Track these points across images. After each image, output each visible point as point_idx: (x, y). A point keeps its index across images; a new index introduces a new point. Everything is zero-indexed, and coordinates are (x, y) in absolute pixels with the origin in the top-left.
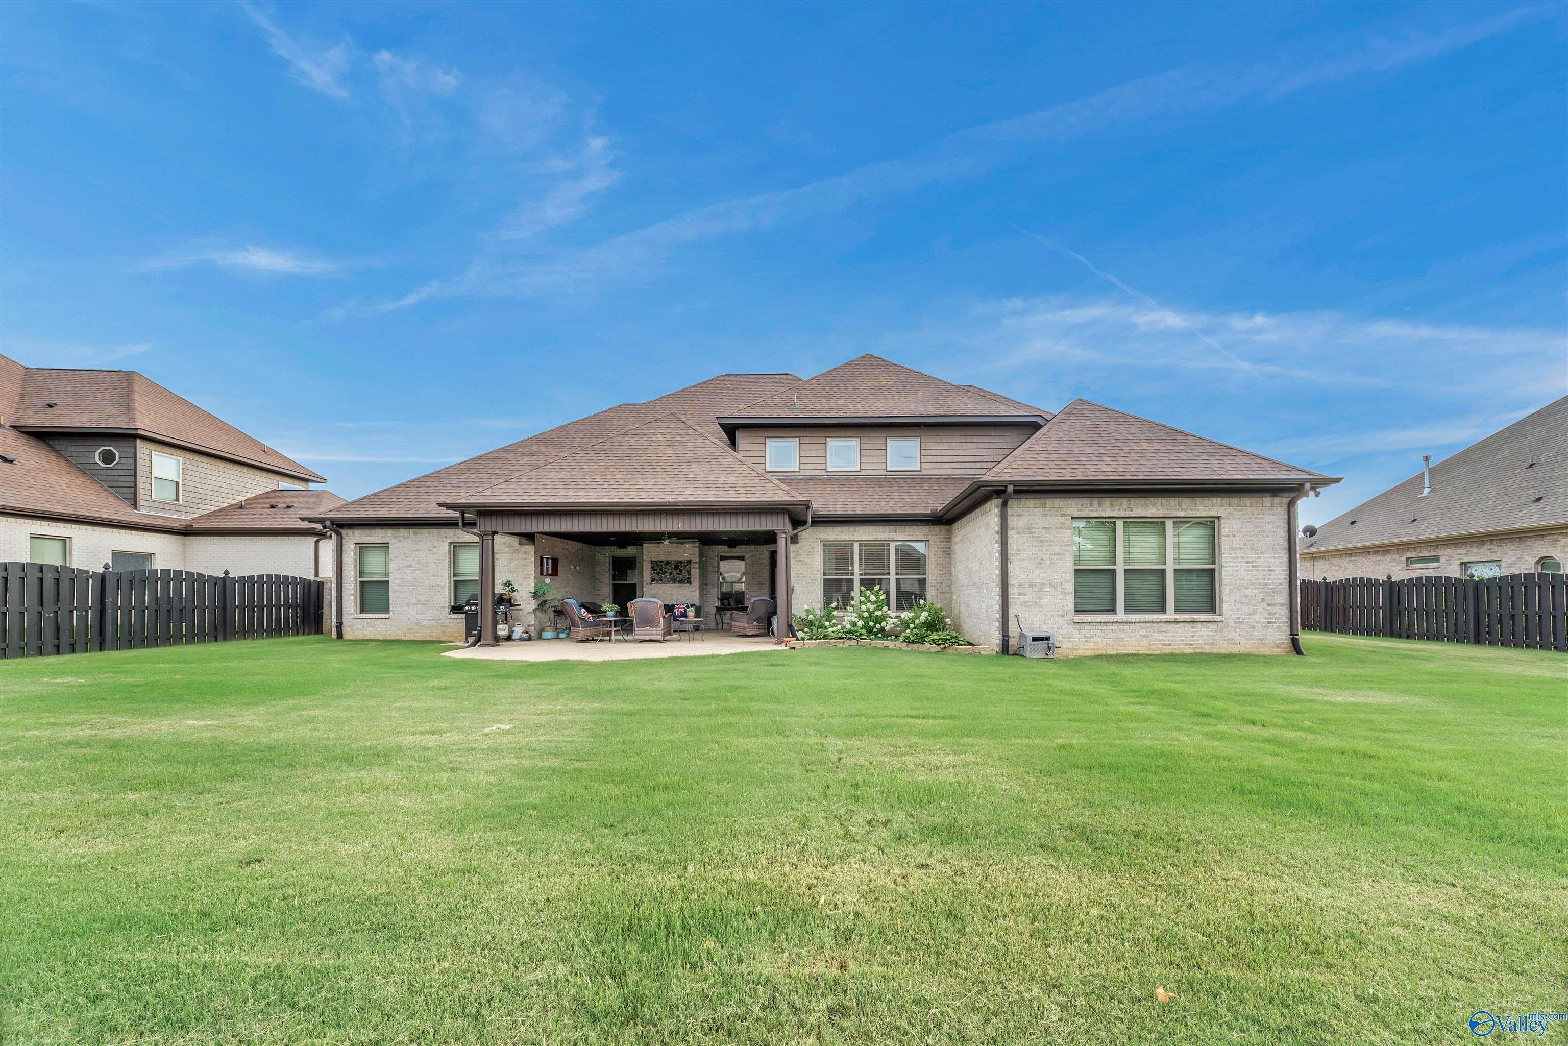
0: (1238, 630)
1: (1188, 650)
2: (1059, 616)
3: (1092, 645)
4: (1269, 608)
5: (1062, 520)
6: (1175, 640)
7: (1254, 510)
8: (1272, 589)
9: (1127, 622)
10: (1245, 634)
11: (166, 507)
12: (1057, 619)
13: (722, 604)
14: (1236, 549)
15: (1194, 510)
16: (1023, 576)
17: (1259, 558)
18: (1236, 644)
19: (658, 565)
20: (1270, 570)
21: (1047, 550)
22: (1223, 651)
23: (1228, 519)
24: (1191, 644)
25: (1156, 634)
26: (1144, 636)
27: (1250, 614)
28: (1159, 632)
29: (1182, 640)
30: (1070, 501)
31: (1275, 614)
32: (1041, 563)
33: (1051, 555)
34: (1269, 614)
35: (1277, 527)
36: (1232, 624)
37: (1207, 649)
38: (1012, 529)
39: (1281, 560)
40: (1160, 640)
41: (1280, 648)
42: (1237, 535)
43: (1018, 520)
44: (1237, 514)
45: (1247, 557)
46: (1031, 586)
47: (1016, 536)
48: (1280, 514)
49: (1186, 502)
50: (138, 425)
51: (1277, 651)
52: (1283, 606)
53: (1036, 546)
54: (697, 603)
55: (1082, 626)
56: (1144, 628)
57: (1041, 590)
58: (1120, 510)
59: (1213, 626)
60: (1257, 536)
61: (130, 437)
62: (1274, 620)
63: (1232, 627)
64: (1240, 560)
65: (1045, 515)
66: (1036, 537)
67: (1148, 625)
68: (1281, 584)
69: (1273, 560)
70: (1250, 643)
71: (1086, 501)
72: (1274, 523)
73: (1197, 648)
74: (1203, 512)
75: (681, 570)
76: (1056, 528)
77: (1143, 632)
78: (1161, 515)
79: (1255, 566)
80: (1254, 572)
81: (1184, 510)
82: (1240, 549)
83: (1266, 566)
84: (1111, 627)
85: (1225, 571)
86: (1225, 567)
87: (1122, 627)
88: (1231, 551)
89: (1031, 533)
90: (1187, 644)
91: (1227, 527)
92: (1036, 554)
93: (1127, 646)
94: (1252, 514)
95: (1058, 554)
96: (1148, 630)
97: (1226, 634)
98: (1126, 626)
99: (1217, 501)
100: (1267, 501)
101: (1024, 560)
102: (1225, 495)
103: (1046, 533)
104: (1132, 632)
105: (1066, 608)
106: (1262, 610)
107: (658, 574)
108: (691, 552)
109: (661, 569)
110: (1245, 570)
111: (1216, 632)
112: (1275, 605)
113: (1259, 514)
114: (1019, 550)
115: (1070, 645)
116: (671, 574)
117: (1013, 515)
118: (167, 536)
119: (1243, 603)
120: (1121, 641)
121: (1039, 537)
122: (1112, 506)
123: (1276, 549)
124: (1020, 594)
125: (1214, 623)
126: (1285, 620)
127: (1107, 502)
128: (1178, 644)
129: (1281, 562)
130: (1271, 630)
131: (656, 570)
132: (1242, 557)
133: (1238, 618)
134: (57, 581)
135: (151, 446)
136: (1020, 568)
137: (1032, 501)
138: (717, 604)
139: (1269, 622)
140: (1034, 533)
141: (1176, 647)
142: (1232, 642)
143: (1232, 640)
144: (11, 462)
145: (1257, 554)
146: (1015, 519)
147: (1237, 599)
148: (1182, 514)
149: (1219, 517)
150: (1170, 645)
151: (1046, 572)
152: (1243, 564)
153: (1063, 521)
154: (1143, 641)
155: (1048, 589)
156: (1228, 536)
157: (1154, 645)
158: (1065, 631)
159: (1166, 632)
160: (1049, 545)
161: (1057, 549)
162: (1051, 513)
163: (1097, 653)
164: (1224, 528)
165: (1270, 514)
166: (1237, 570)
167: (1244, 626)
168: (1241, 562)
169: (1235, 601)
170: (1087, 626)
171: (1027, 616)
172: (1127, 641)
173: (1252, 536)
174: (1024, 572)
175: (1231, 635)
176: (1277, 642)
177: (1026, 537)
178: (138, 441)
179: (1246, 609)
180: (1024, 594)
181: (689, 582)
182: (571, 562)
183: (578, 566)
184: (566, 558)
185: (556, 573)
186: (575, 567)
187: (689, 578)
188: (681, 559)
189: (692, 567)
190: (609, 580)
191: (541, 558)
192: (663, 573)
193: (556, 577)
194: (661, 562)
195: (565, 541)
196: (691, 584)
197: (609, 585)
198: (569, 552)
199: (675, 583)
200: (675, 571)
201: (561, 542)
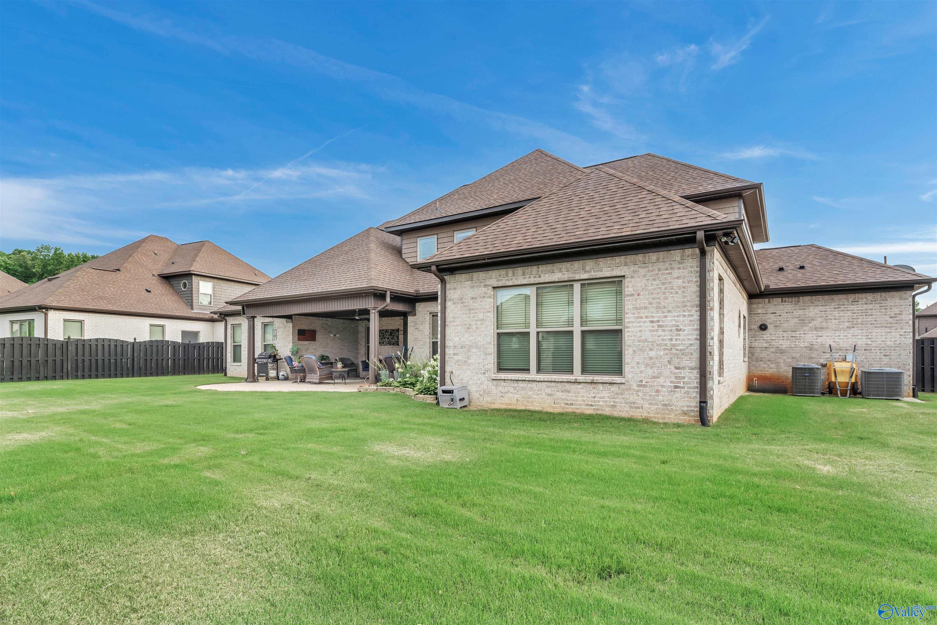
0: (640, 394)
1: (589, 411)
2: (481, 374)
3: (506, 400)
4: (677, 371)
5: (484, 290)
6: (577, 401)
7: (661, 265)
8: (681, 350)
9: (535, 381)
10: (648, 398)
11: (206, 308)
12: (480, 376)
14: (641, 308)
15: (598, 271)
16: (457, 339)
17: (666, 317)
18: (638, 408)
19: (381, 333)
20: (678, 330)
21: (474, 317)
22: (624, 415)
23: (632, 277)
24: (592, 405)
25: (560, 394)
26: (549, 395)
27: (654, 377)
28: (562, 391)
29: (584, 401)
30: (490, 273)
31: (684, 378)
32: (469, 328)
33: (477, 320)
34: (676, 378)
35: (689, 282)
36: (635, 387)
37: (607, 411)
38: (450, 300)
39: (692, 318)
40: (563, 399)
41: (689, 416)
42: (642, 293)
43: (454, 293)
44: (643, 271)
45: (652, 317)
46: (462, 347)
47: (452, 306)
48: (691, 267)
49: (589, 264)
50: (192, 268)
51: (683, 419)
52: (693, 369)
53: (466, 314)
55: (499, 382)
56: (549, 387)
57: (469, 351)
58: (530, 277)
59: (614, 388)
60: (664, 293)
61: (188, 275)
62: (682, 385)
63: (634, 390)
64: (644, 319)
65: (472, 287)
66: (466, 306)
67: (553, 384)
68: (691, 345)
69: (681, 318)
70: (654, 407)
71: (503, 272)
72: (684, 277)
73: (597, 410)
74: (606, 273)
75: (394, 336)
76: (481, 297)
77: (548, 391)
78: (566, 279)
79: (660, 326)
80: (660, 333)
81: (586, 272)
82: (645, 308)
83: (674, 325)
84: (521, 385)
85: (628, 332)
86: (628, 327)
87: (530, 385)
88: (635, 311)
89: (463, 303)
90: (588, 405)
91: (630, 285)
92: (466, 321)
93: (534, 403)
94: (659, 270)
95: (482, 320)
96: (553, 389)
97: (628, 397)
98: (534, 385)
99: (619, 259)
100: (676, 254)
101: (457, 325)
102: (629, 253)
103: (473, 302)
104: (538, 390)
105: (486, 367)
106: (668, 373)
107: (382, 339)
108: (399, 323)
110: (650, 331)
111: (617, 394)
112: (683, 368)
113: (666, 269)
114: (454, 318)
115: (489, 399)
116: (388, 338)
117: (450, 289)
118: (206, 322)
119: (647, 365)
120: (529, 398)
121: (468, 306)
122: (524, 274)
123: (685, 306)
124: (454, 354)
125: (615, 385)
126: (696, 385)
127: (519, 270)
128: (580, 404)
129: (691, 321)
130: (678, 395)
132: (647, 317)
133: (641, 381)
134: (116, 346)
135: (199, 278)
136: (455, 332)
137: (464, 276)
139: (676, 387)
140: (465, 302)
141: (578, 407)
142: (633, 405)
143: (634, 403)
144: (150, 292)
145: (663, 312)
146: (452, 292)
147: (641, 361)
148: (586, 276)
149: (624, 276)
150: (572, 404)
151: (473, 336)
152: (648, 324)
153: (486, 291)
154: (548, 399)
155: (474, 350)
156: (632, 295)
157: (558, 403)
158: (486, 387)
159: (569, 392)
160: (475, 313)
161: (481, 316)
162: (477, 284)
163: (510, 407)
164: (628, 287)
165: (679, 269)
166: (641, 331)
167: (648, 390)
168: (645, 322)
169: (638, 363)
170: (502, 383)
171: (459, 373)
172: (534, 398)
173: (658, 293)
174: (458, 336)
175: (632, 398)
176: (686, 409)
177: (459, 306)
178: (193, 276)
179: (650, 372)
180: (457, 354)
181: (398, 345)
182: (330, 332)
183: (338, 334)
184: (326, 329)
185: (314, 339)
186: (335, 335)
187: (398, 342)
188: (394, 328)
189: (400, 333)
190: (365, 343)
191: (299, 330)
192: (385, 338)
193: (314, 342)
194: (383, 330)
195: (324, 319)
196: (399, 345)
197: (365, 346)
198: (328, 326)
199: (390, 345)
200: (390, 337)
201: (320, 320)
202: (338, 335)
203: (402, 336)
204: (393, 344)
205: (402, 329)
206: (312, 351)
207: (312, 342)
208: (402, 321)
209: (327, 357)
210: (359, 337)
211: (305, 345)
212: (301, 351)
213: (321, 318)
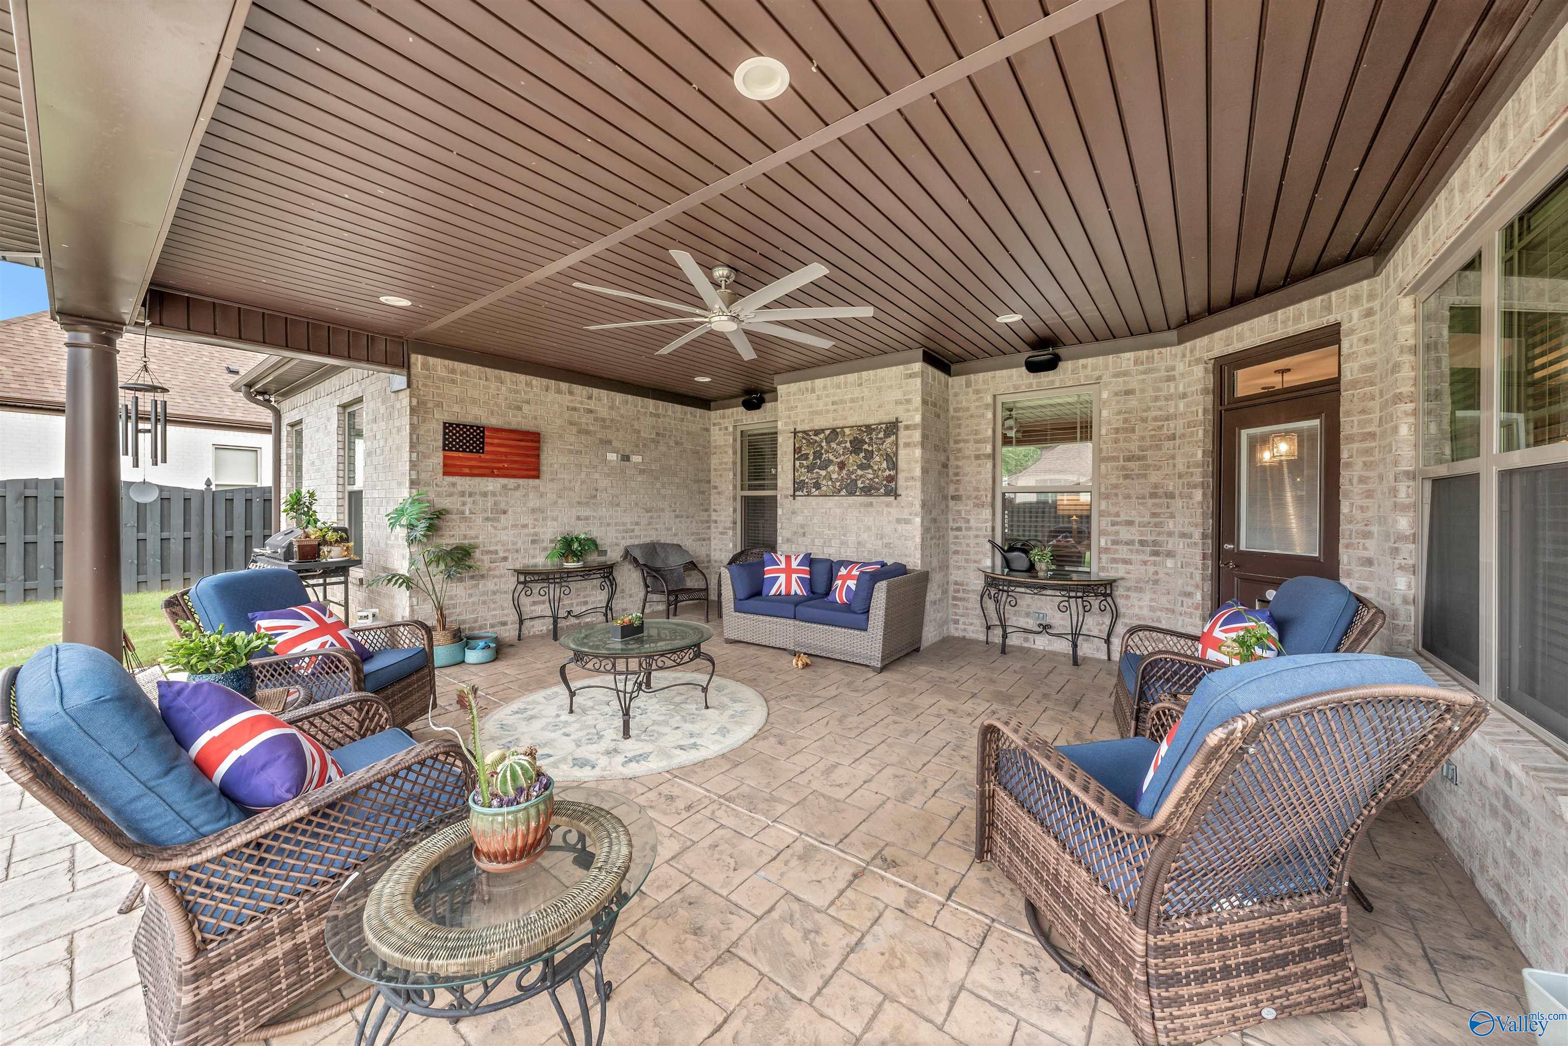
13: (1007, 563)
19: (810, 443)
54: (914, 561)
75: (869, 455)
107: (810, 469)
108: (898, 395)
109: (817, 455)
116: (842, 465)
131: (806, 457)
138: (989, 561)
181: (893, 493)
182: (606, 443)
183: (638, 454)
184: (587, 432)
185: (534, 472)
186: (626, 458)
187: (891, 479)
188: (871, 421)
189: (901, 442)
190: (735, 487)
191: (447, 426)
192: (825, 465)
193: (532, 482)
194: (817, 432)
195: (578, 389)
196: (896, 496)
197: (735, 499)
198: (596, 419)
199: (851, 493)
200: (852, 458)
201: (559, 391)
202: (636, 459)
203: (918, 452)
204: (868, 491)
205: (918, 418)
206: (524, 520)
207: (521, 481)
208: (918, 381)
209: (591, 544)
210: (713, 467)
211: (485, 494)
212: (465, 519)
213: (564, 386)
